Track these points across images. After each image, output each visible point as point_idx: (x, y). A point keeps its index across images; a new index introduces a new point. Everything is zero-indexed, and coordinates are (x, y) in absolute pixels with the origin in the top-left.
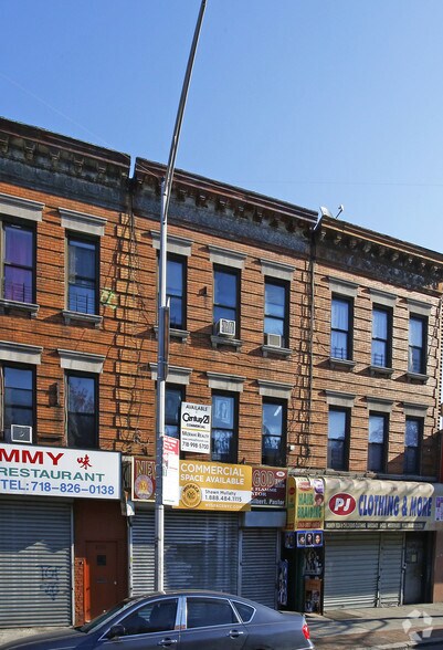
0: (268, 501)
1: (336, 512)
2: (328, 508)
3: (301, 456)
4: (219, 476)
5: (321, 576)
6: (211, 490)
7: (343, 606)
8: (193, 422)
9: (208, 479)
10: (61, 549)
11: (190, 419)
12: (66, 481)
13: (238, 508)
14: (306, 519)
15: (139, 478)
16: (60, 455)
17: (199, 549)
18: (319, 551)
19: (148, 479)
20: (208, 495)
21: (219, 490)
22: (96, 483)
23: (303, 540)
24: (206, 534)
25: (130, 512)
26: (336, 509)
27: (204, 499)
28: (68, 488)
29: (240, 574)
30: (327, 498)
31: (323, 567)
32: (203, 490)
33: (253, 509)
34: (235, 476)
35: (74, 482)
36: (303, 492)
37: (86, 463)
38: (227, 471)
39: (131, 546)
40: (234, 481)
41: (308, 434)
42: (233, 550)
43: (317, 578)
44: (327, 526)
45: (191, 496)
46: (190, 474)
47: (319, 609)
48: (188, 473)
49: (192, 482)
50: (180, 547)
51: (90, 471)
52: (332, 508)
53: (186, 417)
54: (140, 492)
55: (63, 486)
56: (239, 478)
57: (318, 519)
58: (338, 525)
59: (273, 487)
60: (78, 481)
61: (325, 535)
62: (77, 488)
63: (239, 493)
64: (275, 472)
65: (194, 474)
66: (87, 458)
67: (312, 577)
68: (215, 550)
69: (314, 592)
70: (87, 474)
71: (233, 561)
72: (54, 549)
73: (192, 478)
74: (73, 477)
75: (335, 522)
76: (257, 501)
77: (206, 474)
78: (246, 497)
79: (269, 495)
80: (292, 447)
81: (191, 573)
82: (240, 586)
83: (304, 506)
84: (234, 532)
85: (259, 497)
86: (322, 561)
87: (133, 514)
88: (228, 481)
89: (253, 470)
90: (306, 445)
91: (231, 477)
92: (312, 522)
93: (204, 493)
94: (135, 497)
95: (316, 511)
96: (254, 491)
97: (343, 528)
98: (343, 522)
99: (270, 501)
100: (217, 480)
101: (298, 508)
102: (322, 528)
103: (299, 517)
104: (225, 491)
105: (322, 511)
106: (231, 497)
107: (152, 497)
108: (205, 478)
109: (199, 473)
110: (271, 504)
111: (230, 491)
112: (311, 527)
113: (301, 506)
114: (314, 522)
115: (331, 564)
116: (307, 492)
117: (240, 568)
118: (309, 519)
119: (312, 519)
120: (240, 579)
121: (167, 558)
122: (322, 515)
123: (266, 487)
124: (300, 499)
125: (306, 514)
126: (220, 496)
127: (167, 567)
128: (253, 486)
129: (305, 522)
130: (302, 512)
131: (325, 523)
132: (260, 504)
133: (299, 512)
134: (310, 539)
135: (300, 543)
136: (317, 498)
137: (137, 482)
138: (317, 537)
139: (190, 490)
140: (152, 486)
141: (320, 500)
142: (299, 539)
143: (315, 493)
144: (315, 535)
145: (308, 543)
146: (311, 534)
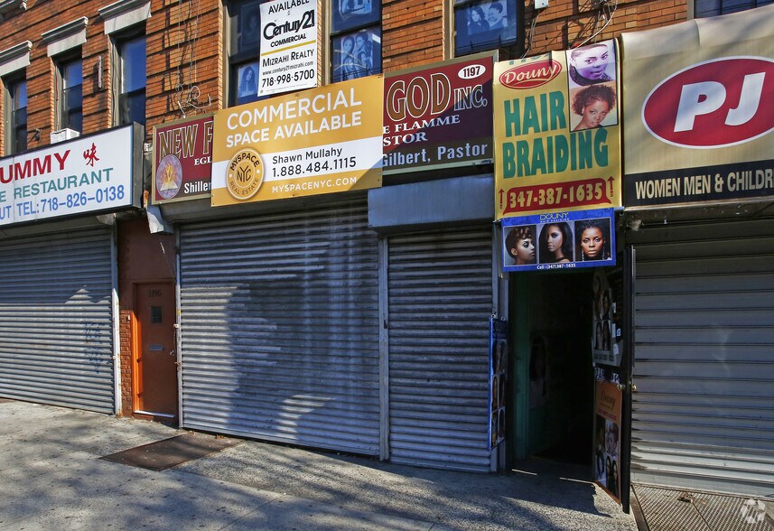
0: (432, 155)
1: (684, 138)
2: (638, 124)
4: (303, 119)
6: (283, 154)
8: (284, 36)
9: (279, 133)
10: (101, 298)
11: (277, 31)
12: (73, 190)
13: (345, 185)
14: (539, 178)
15: (162, 163)
16: (67, 153)
17: (292, 289)
19: (175, 161)
20: (279, 166)
21: (303, 152)
22: (104, 185)
23: (525, 247)
24: (304, 256)
25: (155, 226)
27: (269, 178)
28: (74, 200)
30: (635, 96)
32: (267, 158)
33: (388, 181)
34: (341, 110)
36: (521, 94)
37: (92, 156)
38: (319, 104)
40: (337, 122)
42: (366, 290)
44: (641, 190)
45: (243, 176)
46: (243, 131)
47: (617, 485)
48: (239, 130)
49: (245, 145)
50: (254, 286)
51: (98, 166)
53: (270, 32)
54: (164, 187)
55: (69, 199)
56: (349, 112)
57: (595, 171)
59: (450, 112)
60: (84, 187)
62: (83, 198)
63: (348, 148)
64: (454, 71)
65: (250, 129)
66: (94, 147)
68: (325, 291)
69: (608, 422)
70: (93, 174)
71: (366, 320)
72: (95, 297)
73: (246, 139)
74: (78, 182)
75: (680, 174)
76: (400, 158)
77: (276, 123)
78: (368, 153)
79: (437, 136)
82: (385, 380)
83: (530, 136)
84: (367, 249)
85: (403, 148)
87: (161, 229)
88: (324, 125)
89: (388, 83)
91: (329, 115)
92: (566, 187)
93: (269, 164)
94: (159, 197)
95: (585, 147)
96: (390, 134)
97: (726, 194)
98: (724, 170)
99: (441, 150)
100: (299, 130)
101: (507, 146)
102: (618, 204)
103: (508, 174)
104: (316, 150)
105: (613, 141)
106: (331, 160)
107: (181, 193)
108: (272, 133)
109: (261, 124)
110: (445, 159)
111: (328, 147)
112: (565, 203)
113: (514, 139)
114: (576, 184)
115: (724, 336)
116: (535, 92)
117: (383, 333)
118: (555, 177)
119: (568, 175)
120: (384, 364)
121: (232, 309)
122: (614, 156)
123: (427, 117)
124: (511, 118)
125: (539, 164)
126: (304, 164)
127: (232, 327)
128: (387, 122)
129: (535, 189)
130: (523, 159)
131: (629, 183)
132: (408, 163)
133: (507, 160)
134: (555, 241)
135: (516, 258)
136: (581, 103)
137: (160, 169)
138: (591, 232)
139: (244, 163)
140: (180, 172)
141: (599, 105)
142: (512, 243)
143: (575, 87)
144: (580, 227)
145: (547, 255)
146: (562, 226)
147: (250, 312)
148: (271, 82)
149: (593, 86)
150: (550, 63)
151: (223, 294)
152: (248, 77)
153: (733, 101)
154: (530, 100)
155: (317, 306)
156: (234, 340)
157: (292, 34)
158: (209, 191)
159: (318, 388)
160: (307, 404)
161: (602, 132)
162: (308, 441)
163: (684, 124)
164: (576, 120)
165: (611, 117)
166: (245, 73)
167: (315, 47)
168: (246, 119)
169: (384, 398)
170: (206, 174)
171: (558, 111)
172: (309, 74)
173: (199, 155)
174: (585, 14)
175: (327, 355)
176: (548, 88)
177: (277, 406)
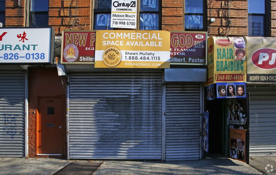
1: (260, 66)
2: (250, 61)
3: (222, 26)
4: (138, 40)
5: (246, 126)
6: (130, 52)
7: (271, 153)
8: (122, 7)
9: (128, 43)
10: (18, 103)
11: (119, 5)
12: (8, 51)
13: (156, 66)
14: (226, 72)
15: (67, 47)
17: (126, 101)
18: (242, 103)
19: (75, 47)
20: (128, 56)
21: (138, 52)
22: (31, 51)
23: (223, 92)
24: (132, 89)
25: (61, 73)
26: (260, 63)
27: (124, 59)
28: (9, 57)
29: (164, 122)
31: (247, 117)
32: (123, 52)
33: (172, 67)
34: (154, 40)
35: (14, 52)
36: (222, 47)
37: (24, 37)
38: (145, 36)
39: (68, 100)
40: (152, 44)
41: (228, 9)
42: (157, 102)
43: (241, 128)
44: (251, 78)
45: (111, 57)
46: (111, 40)
47: (245, 157)
48: (109, 39)
49: (112, 46)
50: (108, 100)
51: (26, 43)
52: (255, 61)
53: (116, 4)
54: (68, 57)
55: (6, 56)
56: (157, 41)
57: (240, 72)
58: (263, 78)
59: (193, 48)
60: (17, 51)
61: (248, 87)
62: (16, 56)
63: (157, 54)
64: (194, 35)
65: (115, 40)
66: (24, 34)
67: (237, 127)
68: (141, 102)
69: (238, 140)
70: (24, 46)
71: (157, 113)
72: (12, 103)
73: (113, 43)
75: (260, 75)
76: (176, 59)
77: (127, 39)
78: (165, 56)
79: (188, 55)
80: (213, 20)
81: (118, 120)
82: (164, 133)
83: (224, 60)
84: (157, 88)
85: (177, 56)
86: (246, 112)
87: (64, 74)
88: (147, 44)
89: (172, 34)
90: (226, 18)
91: (149, 41)
92: (233, 75)
93: (124, 55)
94: (64, 60)
95: (238, 65)
96: (172, 51)
97: (269, 81)
98: (269, 75)
99: (190, 59)
100: (136, 43)
101: (217, 62)
102: (245, 81)
103: (218, 70)
104: (144, 52)
105: (244, 64)
106: (150, 57)
107: (78, 60)
108: (125, 43)
109: (119, 39)
110: (191, 62)
111: (149, 52)
112: (232, 80)
113: (220, 60)
114: (235, 75)
115: (257, 116)
116: (226, 48)
117: (164, 117)
118: (230, 72)
119: (233, 72)
120: (164, 127)
121: (97, 108)
122: (245, 68)
123: (185, 48)
124: (219, 54)
125: (226, 68)
126: (139, 56)
127: (97, 115)
128: (171, 47)
129: (225, 75)
130: (222, 66)
131: (248, 76)
132: (179, 62)
133: (217, 66)
134: (231, 90)
135: (221, 94)
136: (237, 53)
137: (66, 49)
138: (240, 88)
139: (111, 52)
140: (77, 52)
141: (241, 54)
143: (236, 48)
144: (237, 87)
145: (229, 94)
146: (233, 86)
147: (106, 110)
148: (117, 23)
149: (240, 49)
150: (229, 40)
151: (93, 103)
152: (102, 19)
153: (270, 59)
154: (224, 50)
155: (137, 108)
156: (98, 122)
157: (126, 8)
158: (94, 61)
159: (136, 137)
161: (242, 62)
162: (132, 157)
164: (236, 57)
165: (244, 58)
166: (101, 17)
167: (136, 14)
168: (112, 36)
169: (164, 139)
170: (92, 54)
171: (231, 54)
172: (133, 24)
173: (88, 45)
174: (224, 26)
175: (141, 125)
176: (229, 47)
177: (118, 146)
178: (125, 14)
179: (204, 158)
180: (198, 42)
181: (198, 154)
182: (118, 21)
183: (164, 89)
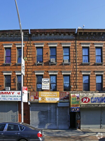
2: (81, 101)
6: (48, 98)
8: (45, 83)
9: (48, 95)
13: (55, 102)
14: (74, 104)
15: (31, 96)
16: (14, 92)
17: (47, 112)
19: (33, 96)
21: (51, 98)
23: (73, 110)
24: (49, 108)
25: (29, 104)
27: (47, 100)
28: (15, 99)
29: (58, 118)
30: (81, 99)
31: (80, 117)
32: (46, 98)
33: (60, 102)
34: (55, 94)
35: (17, 98)
38: (52, 93)
39: (30, 111)
40: (54, 96)
41: (77, 82)
42: (56, 112)
44: (81, 106)
45: (43, 99)
50: (42, 111)
53: (43, 82)
57: (78, 104)
58: (84, 106)
59: (66, 96)
63: (56, 98)
65: (44, 94)
68: (51, 112)
71: (56, 115)
73: (44, 95)
78: (58, 99)
79: (64, 99)
80: (72, 86)
81: (45, 117)
83: (74, 101)
84: (56, 108)
87: (30, 104)
88: (53, 95)
89: (60, 92)
90: (76, 85)
92: (76, 105)
94: (30, 100)
95: (77, 102)
96: (60, 98)
97: (86, 106)
98: (86, 105)
100: (50, 95)
101: (72, 101)
102: (79, 107)
103: (72, 104)
104: (52, 98)
105: (79, 102)
106: (54, 99)
107: (34, 100)
108: (47, 95)
109: (45, 94)
110: (65, 101)
111: (53, 98)
112: (76, 106)
114: (77, 105)
116: (74, 97)
117: (58, 116)
118: (75, 104)
119: (76, 104)
120: (58, 120)
121: (39, 114)
122: (79, 103)
123: (63, 97)
124: (72, 99)
125: (74, 103)
126: (51, 99)
127: (39, 116)
128: (60, 96)
129: (74, 105)
130: (73, 103)
132: (62, 101)
133: (72, 103)
134: (75, 109)
136: (77, 99)
137: (30, 97)
138: (78, 109)
139: (43, 98)
140: (34, 98)
141: (78, 99)
142: (72, 109)
143: (77, 97)
144: (77, 108)
145: (75, 110)
146: (76, 108)
147: (41, 114)
150: (75, 95)
151: (37, 112)
152: (39, 86)
153: (86, 100)
154: (74, 98)
155: (50, 114)
156: (39, 118)
158: (38, 101)
159: (50, 122)
160: (48, 124)
163: (84, 101)
164: (77, 100)
165: (79, 100)
167: (49, 85)
169: (58, 123)
170: (38, 98)
171: (76, 99)
172: (48, 88)
173: (37, 96)
175: (51, 119)
176: (75, 97)
177: (45, 125)
178: (46, 85)
179: (69, 129)
180: (67, 95)
181: (67, 128)
182: (44, 87)
183: (58, 108)
